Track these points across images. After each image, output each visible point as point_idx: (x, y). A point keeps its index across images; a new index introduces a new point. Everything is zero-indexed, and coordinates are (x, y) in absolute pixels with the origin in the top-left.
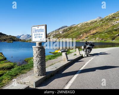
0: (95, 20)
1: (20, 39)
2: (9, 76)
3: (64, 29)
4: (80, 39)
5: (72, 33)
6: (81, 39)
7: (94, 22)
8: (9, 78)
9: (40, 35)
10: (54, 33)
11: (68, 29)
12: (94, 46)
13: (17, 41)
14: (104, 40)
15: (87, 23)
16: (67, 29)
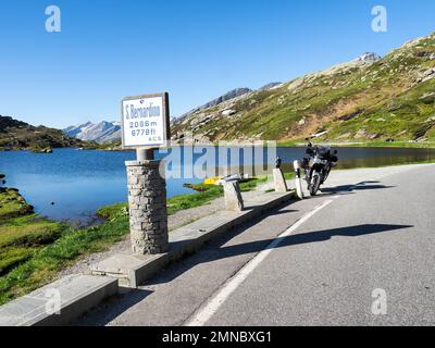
0: (353, 63)
1: (79, 141)
2: (51, 259)
3: (236, 99)
4: (295, 138)
5: (266, 113)
6: (301, 137)
7: (348, 73)
8: (52, 266)
9: (147, 124)
10: (203, 115)
11: (253, 101)
12: (335, 159)
13: (67, 146)
14: (386, 138)
15: (323, 76)
16: (247, 101)
